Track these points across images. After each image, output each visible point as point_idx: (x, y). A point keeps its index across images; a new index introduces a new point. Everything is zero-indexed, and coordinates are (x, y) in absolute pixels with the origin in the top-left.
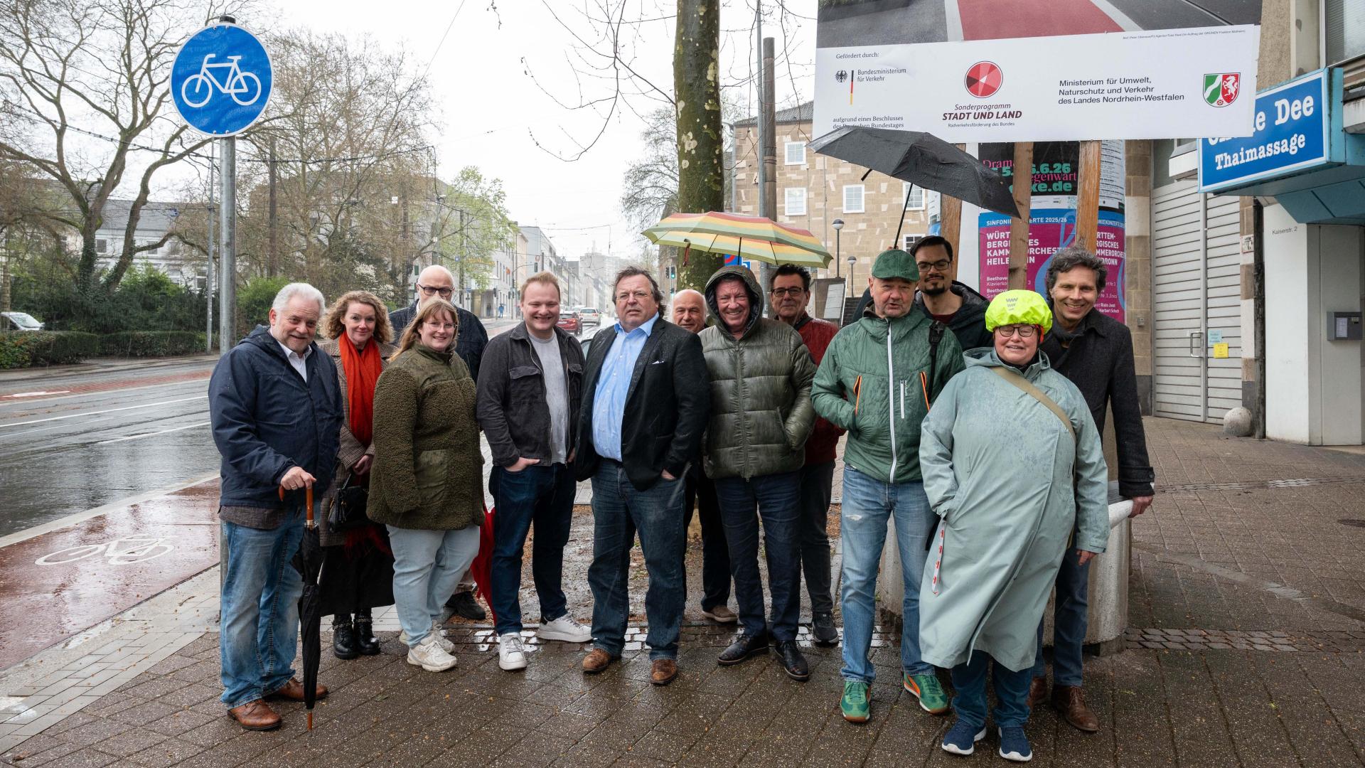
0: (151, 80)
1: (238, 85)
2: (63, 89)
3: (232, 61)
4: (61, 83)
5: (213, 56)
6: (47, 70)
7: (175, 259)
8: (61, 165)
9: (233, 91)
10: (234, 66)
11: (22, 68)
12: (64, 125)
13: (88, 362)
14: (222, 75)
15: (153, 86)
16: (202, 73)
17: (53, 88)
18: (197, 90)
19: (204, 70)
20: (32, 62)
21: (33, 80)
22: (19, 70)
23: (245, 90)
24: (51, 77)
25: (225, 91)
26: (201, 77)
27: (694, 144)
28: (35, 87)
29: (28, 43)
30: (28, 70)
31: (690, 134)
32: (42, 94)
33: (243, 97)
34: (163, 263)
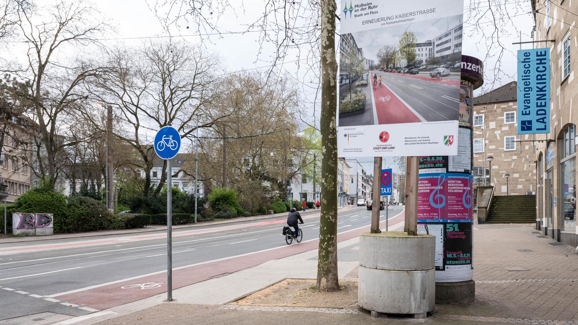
0: (172, 103)
2: (138, 109)
4: (137, 107)
5: (165, 135)
6: (132, 101)
7: (185, 180)
8: (137, 142)
11: (122, 101)
12: (138, 125)
15: (173, 106)
17: (134, 108)
19: (163, 140)
20: (126, 98)
21: (127, 106)
22: (121, 102)
24: (133, 104)
27: (325, 150)
28: (127, 109)
29: (125, 90)
30: (125, 102)
31: (324, 147)
32: (129, 110)
34: (180, 181)
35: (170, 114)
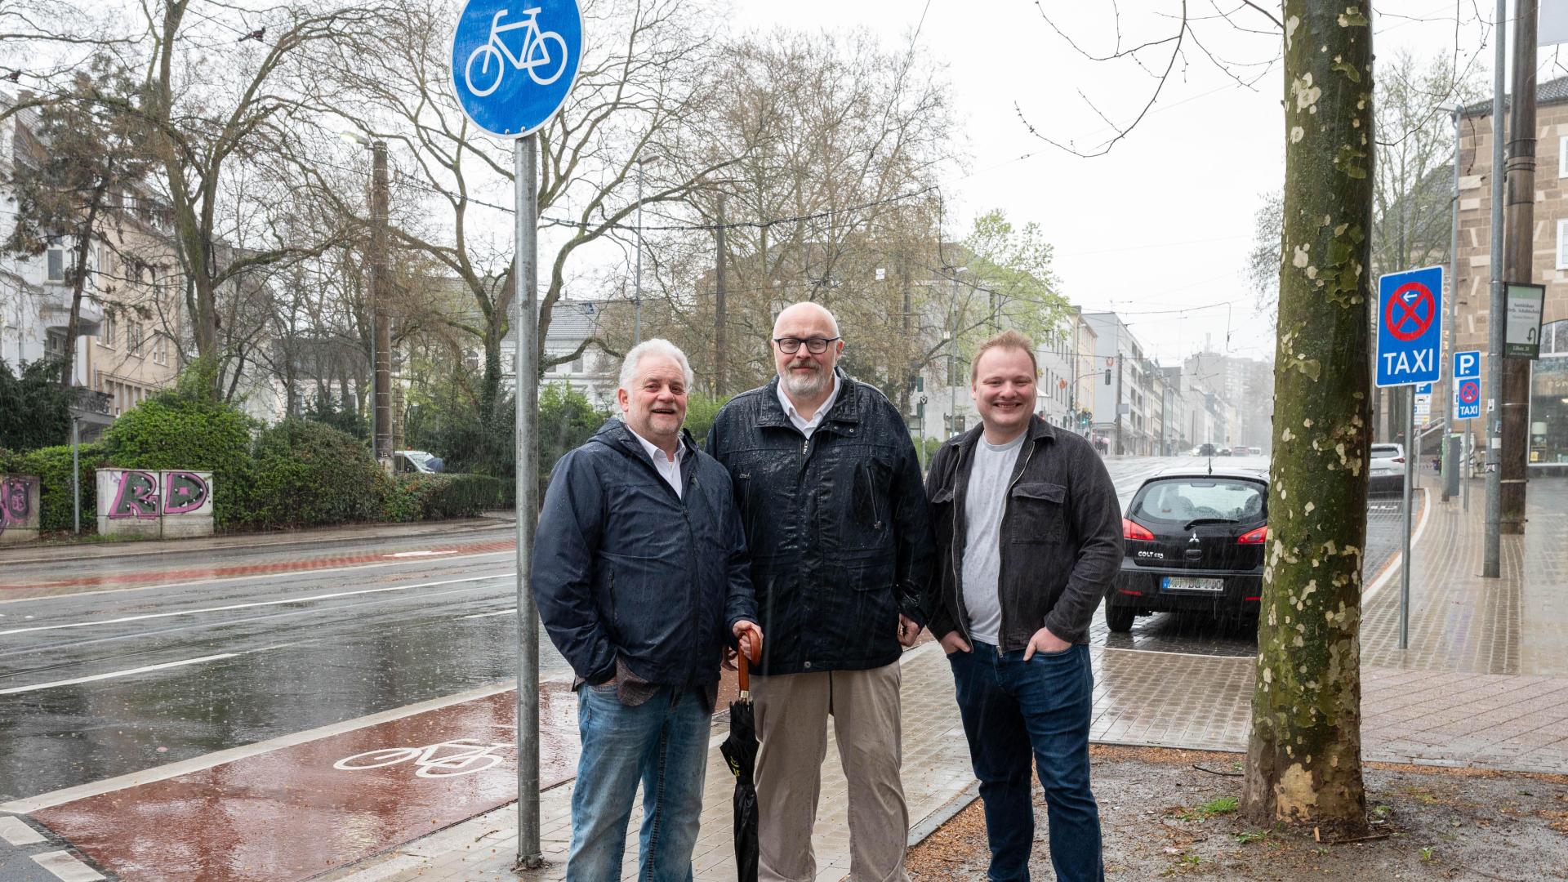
1: (538, 55)
2: (464, 149)
3: (528, 17)
4: (462, 143)
5: (504, 13)
6: (444, 125)
8: (460, 252)
9: (530, 65)
10: (532, 24)
11: (418, 126)
12: (464, 199)
13: (489, 515)
14: (514, 41)
16: (491, 42)
17: (451, 148)
18: (484, 70)
19: (493, 37)
20: (429, 119)
21: (430, 142)
22: (413, 130)
23: (546, 60)
24: (448, 134)
25: (519, 65)
26: (489, 48)
27: (1315, 94)
28: (432, 151)
29: (425, 95)
30: (425, 128)
31: (1308, 78)
32: (439, 159)
33: (542, 71)
34: (590, 384)
35: (557, 161)
